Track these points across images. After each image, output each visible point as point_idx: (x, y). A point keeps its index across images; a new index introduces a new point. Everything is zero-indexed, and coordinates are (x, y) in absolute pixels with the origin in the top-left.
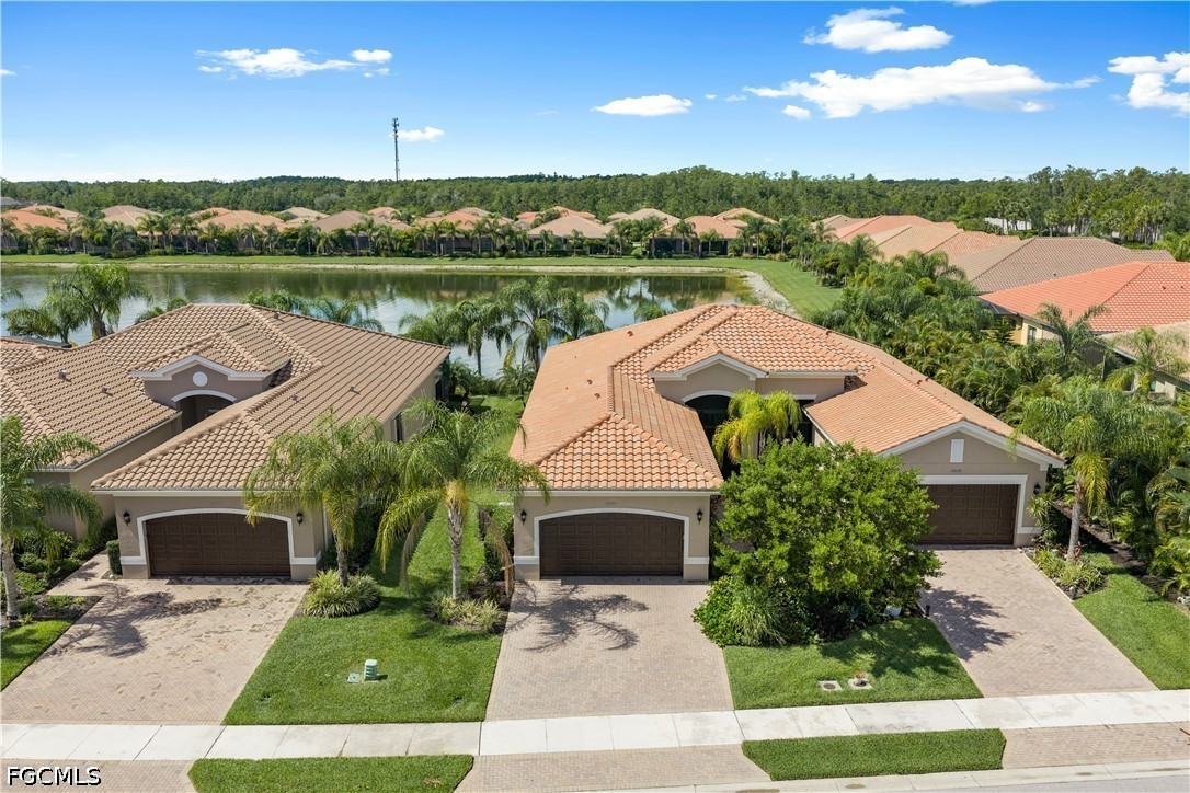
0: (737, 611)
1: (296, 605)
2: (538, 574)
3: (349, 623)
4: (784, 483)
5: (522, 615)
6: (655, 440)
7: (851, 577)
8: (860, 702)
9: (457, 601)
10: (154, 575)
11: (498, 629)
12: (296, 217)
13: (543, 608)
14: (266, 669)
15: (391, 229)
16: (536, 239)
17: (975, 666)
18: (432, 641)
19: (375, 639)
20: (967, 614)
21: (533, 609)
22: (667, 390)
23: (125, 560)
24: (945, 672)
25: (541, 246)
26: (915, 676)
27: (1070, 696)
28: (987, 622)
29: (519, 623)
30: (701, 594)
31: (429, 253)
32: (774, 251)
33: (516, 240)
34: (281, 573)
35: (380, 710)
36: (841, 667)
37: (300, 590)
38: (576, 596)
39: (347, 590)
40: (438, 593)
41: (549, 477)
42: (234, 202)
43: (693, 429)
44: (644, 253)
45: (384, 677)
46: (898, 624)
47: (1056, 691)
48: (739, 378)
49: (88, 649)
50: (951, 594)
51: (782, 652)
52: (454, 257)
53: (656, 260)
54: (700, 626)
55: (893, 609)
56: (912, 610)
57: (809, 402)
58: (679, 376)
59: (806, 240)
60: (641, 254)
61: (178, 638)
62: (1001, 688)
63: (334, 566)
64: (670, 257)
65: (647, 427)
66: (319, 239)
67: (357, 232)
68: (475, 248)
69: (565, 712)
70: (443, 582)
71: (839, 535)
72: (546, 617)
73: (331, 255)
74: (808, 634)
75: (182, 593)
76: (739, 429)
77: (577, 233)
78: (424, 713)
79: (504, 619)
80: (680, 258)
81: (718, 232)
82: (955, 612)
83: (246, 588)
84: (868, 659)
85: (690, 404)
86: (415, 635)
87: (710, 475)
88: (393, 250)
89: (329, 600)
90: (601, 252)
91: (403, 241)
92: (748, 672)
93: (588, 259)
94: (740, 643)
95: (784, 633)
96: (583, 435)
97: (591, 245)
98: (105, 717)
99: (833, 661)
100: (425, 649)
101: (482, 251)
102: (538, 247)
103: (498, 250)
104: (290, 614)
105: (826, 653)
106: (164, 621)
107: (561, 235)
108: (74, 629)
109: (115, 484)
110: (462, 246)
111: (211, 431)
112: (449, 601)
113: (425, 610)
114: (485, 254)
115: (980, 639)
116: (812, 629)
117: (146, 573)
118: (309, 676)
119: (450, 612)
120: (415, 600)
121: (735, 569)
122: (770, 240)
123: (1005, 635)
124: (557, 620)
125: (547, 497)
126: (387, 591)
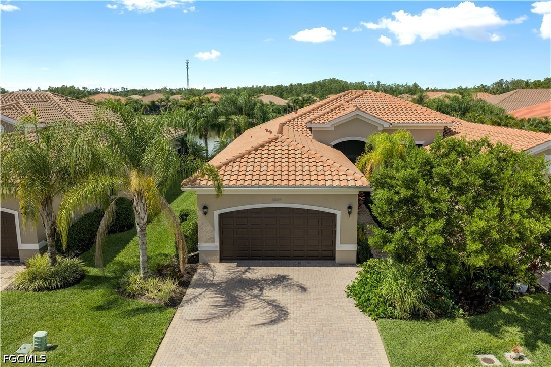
0: (389, 287)
2: (218, 257)
3: (45, 296)
5: (199, 291)
9: (143, 278)
11: (174, 302)
13: (219, 284)
15: (178, 101)
18: (113, 313)
21: (209, 285)
22: (320, 136)
29: (195, 297)
30: (352, 274)
34: (11, 257)
38: (248, 275)
39: (53, 268)
40: (130, 272)
41: (226, 177)
46: (529, 299)
48: (373, 128)
51: (432, 325)
54: (352, 301)
55: (522, 286)
56: (536, 287)
58: (329, 126)
66: (142, 106)
67: (161, 102)
72: (220, 293)
74: (452, 308)
76: (374, 156)
77: (271, 103)
79: (182, 294)
84: (515, 332)
86: (100, 308)
89: (36, 277)
92: (404, 345)
94: (392, 317)
95: (433, 307)
104: (2, 289)
105: (474, 326)
112: (136, 279)
113: (117, 286)
116: (456, 303)
119: (136, 287)
124: (228, 295)
126: (93, 271)
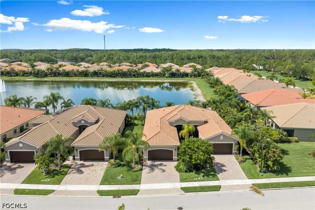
0: (181, 167)
1: (107, 165)
2: (148, 160)
3: (116, 168)
4: (189, 146)
5: (145, 167)
6: (168, 136)
7: (199, 161)
8: (200, 181)
9: (134, 165)
10: (81, 160)
11: (141, 170)
12: (82, 65)
13: (149, 166)
14: (104, 176)
15: (107, 70)
16: (142, 73)
17: (220, 176)
18: (131, 172)
19: (121, 171)
20: (221, 167)
21: (147, 166)
22: (171, 124)
23: (76, 158)
24: (214, 177)
25: (143, 75)
26: (209, 177)
27: (233, 180)
28: (224, 168)
29: (145, 168)
30: (176, 163)
31: (116, 76)
32: (200, 76)
33: (137, 73)
34: (103, 160)
35: (124, 183)
36: (198, 176)
37: (107, 163)
38: (154, 164)
39: (115, 163)
40: (131, 163)
41: (150, 143)
42: (63, 57)
43: (175, 132)
44: (168, 76)
45: (124, 178)
46: (208, 168)
47: (232, 180)
48: (184, 121)
49: (74, 173)
50: (219, 163)
51: (188, 173)
52: (122, 77)
53: (171, 78)
54: (175, 169)
55: (208, 166)
56: (211, 166)
57: (198, 126)
58: (173, 121)
59: (207, 74)
60: (167, 76)
61: (88, 171)
62: (223, 179)
63: (113, 158)
64: (174, 77)
65: (167, 133)
66: (89, 73)
67: (99, 71)
68: (127, 75)
69: (153, 183)
70: (131, 161)
71: (197, 154)
73: (92, 77)
74: (193, 170)
75: (87, 163)
76: (184, 132)
77: (152, 71)
78: (131, 183)
79: (142, 168)
80: (177, 78)
81: (186, 71)
82: (219, 166)
83: (97, 162)
84: (202, 174)
85: (175, 126)
86: (128, 171)
87: (177, 143)
88: (107, 75)
89: (112, 165)
90: (158, 76)
91: (110, 73)
92: (182, 176)
93: (155, 78)
94: (182, 172)
95: (189, 170)
96: (155, 135)
97: (155, 74)
98: (80, 184)
99: (197, 175)
100: (130, 173)
101: (129, 76)
102: (142, 75)
103: (133, 76)
104: (106, 167)
105: (196, 173)
106: (85, 168)
107: (148, 72)
108: (70, 170)
109: (75, 145)
110: (124, 74)
111: (90, 134)
112: (133, 165)
113: (129, 166)
114: (130, 76)
115: (222, 171)
117: (79, 160)
118: (112, 177)
119: (133, 167)
120: (127, 164)
121: (181, 160)
122: (199, 73)
123: (226, 170)
124: (151, 168)
125: (149, 147)
126: (122, 163)
